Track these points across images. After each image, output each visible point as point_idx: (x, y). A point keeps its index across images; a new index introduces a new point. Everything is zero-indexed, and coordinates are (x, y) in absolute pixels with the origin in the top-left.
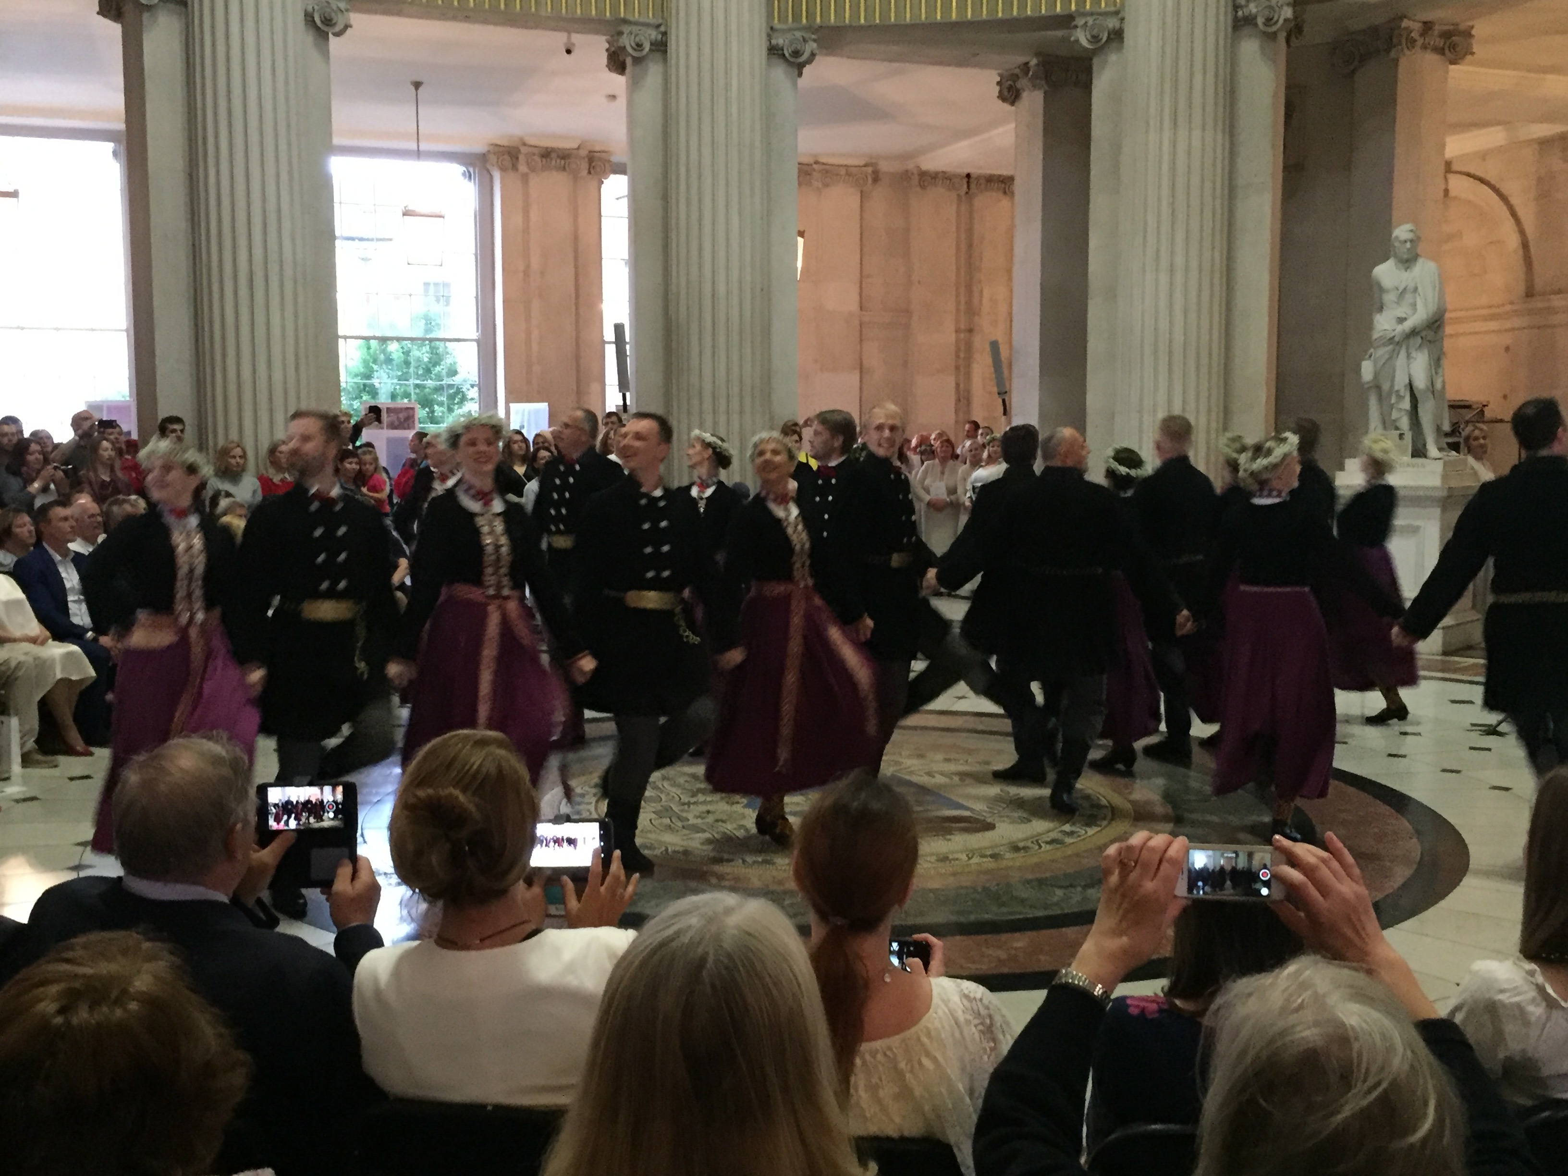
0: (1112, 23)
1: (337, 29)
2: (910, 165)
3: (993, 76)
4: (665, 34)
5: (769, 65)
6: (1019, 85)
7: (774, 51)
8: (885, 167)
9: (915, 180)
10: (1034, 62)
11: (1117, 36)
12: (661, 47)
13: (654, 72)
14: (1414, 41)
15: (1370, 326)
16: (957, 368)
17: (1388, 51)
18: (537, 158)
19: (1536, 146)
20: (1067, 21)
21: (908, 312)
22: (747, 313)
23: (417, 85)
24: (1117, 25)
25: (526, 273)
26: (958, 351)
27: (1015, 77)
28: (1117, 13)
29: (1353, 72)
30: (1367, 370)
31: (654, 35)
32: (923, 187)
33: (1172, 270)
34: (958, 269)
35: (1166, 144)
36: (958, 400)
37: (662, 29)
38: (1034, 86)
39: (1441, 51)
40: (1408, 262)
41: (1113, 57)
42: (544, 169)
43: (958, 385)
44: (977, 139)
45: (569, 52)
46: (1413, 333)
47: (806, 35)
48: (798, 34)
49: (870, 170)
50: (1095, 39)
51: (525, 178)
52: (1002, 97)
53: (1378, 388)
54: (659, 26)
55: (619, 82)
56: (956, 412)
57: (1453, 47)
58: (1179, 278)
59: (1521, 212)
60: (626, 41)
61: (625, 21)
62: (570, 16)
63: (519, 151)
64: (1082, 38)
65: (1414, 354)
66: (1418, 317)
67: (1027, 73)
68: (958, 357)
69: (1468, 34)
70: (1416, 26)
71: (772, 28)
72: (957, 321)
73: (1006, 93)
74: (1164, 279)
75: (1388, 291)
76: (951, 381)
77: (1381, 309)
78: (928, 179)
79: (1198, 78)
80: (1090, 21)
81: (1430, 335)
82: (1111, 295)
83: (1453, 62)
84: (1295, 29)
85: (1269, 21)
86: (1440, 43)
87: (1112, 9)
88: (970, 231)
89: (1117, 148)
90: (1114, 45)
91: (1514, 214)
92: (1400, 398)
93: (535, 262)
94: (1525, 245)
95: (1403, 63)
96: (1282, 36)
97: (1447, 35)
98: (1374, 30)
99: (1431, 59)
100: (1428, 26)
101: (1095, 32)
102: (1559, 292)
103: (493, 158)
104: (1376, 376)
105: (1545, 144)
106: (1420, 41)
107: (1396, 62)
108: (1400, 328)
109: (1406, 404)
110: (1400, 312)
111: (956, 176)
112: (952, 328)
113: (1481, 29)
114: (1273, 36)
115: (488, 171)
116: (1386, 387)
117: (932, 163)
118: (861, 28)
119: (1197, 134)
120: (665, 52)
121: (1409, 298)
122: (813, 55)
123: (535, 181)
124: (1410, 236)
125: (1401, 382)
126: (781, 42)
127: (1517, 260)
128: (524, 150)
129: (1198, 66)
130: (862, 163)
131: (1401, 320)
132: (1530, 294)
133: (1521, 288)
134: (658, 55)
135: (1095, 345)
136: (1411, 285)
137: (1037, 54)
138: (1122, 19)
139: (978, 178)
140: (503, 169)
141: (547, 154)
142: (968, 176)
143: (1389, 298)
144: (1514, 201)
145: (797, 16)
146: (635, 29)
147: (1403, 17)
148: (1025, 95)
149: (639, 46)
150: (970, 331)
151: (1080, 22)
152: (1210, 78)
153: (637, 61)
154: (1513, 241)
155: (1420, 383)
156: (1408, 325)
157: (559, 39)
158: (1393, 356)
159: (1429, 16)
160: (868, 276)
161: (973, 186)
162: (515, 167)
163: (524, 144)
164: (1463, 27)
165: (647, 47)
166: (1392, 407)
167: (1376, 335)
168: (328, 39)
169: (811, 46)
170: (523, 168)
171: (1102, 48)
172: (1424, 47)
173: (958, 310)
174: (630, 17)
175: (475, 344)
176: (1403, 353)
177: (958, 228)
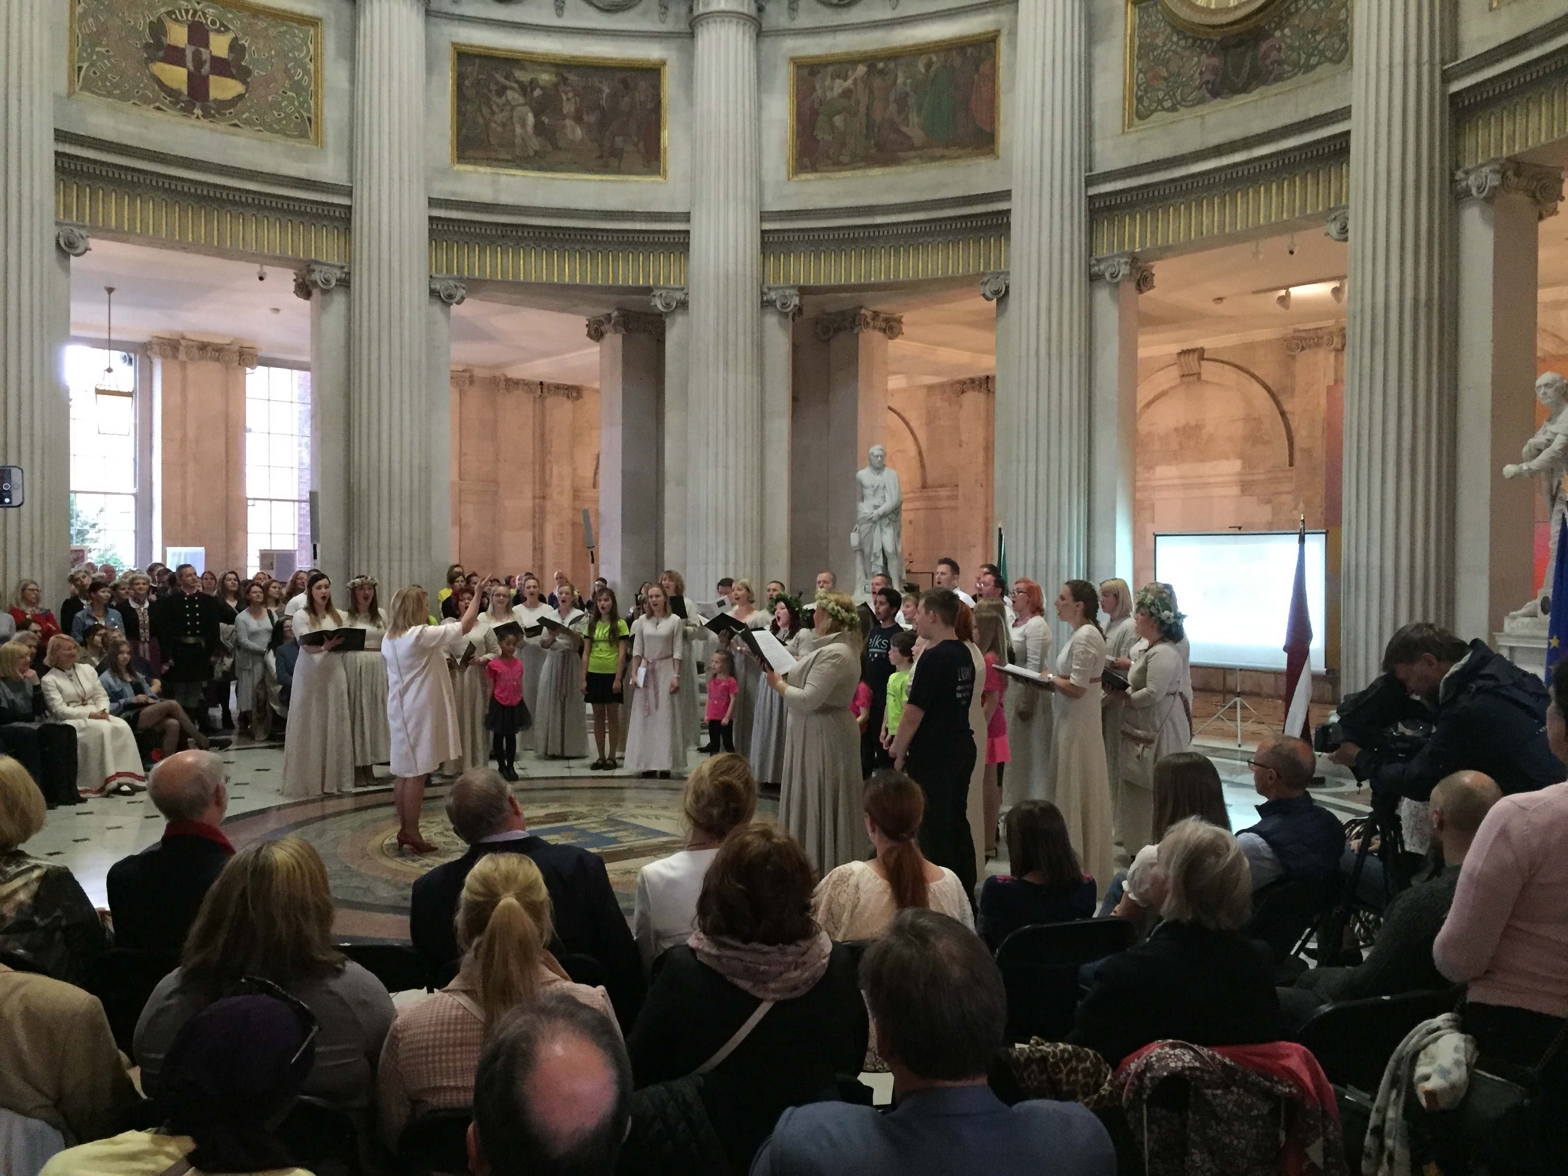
0: (679, 295)
1: (78, 251)
2: (497, 373)
3: (583, 321)
4: (349, 273)
5: (430, 303)
6: (603, 328)
7: (433, 293)
8: (478, 373)
9: (502, 385)
10: (615, 314)
11: (683, 305)
12: (345, 283)
13: (339, 301)
14: (868, 323)
15: (854, 512)
16: (534, 525)
17: (852, 329)
18: (195, 350)
19: (925, 391)
20: (648, 290)
21: (496, 482)
22: (416, 485)
23: (110, 290)
24: (683, 297)
25: (184, 440)
26: (534, 511)
27: (600, 323)
28: (682, 289)
29: (829, 339)
30: (854, 539)
31: (339, 274)
32: (507, 389)
33: (726, 467)
34: (534, 454)
35: (721, 380)
36: (535, 549)
37: (346, 270)
38: (616, 331)
39: (884, 331)
40: (879, 469)
41: (680, 319)
42: (202, 358)
43: (534, 538)
44: (555, 358)
45: (261, 279)
46: (884, 516)
47: (458, 284)
48: (452, 283)
49: (467, 375)
50: (668, 305)
51: (183, 365)
52: (589, 335)
53: (862, 551)
54: (342, 267)
55: (305, 305)
56: (534, 557)
57: (891, 328)
58: (731, 473)
59: (917, 432)
60: (317, 277)
61: (317, 262)
62: (271, 254)
63: (180, 344)
64: (659, 304)
65: (885, 529)
66: (886, 506)
67: (610, 322)
68: (534, 517)
69: (899, 321)
70: (869, 314)
71: (431, 277)
72: (534, 490)
73: (593, 332)
74: (721, 471)
75: (866, 488)
76: (529, 535)
77: (862, 499)
78: (512, 384)
79: (741, 339)
80: (664, 293)
81: (892, 516)
82: (682, 482)
83: (890, 338)
84: (799, 310)
85: (784, 305)
86: (884, 325)
87: (678, 286)
88: (543, 424)
89: (685, 383)
90: (679, 311)
91: (912, 432)
92: (877, 558)
93: (191, 434)
94: (920, 454)
95: (862, 337)
96: (791, 315)
97: (887, 320)
98: (842, 314)
99: (879, 335)
100: (876, 315)
101: (668, 301)
102: (942, 486)
103: (156, 348)
104: (861, 543)
105: (930, 388)
106: (871, 324)
107: (857, 335)
108: (876, 512)
109: (880, 562)
110: (876, 501)
111: (534, 383)
112: (531, 496)
113: (907, 317)
114: (786, 315)
115: (149, 357)
116: (867, 550)
117: (514, 373)
118: (498, 282)
119: (741, 376)
120: (348, 287)
121: (880, 493)
122: (463, 298)
123: (191, 368)
124: (881, 453)
125: (877, 548)
126: (438, 287)
127: (916, 464)
128: (183, 342)
129: (741, 330)
130: (461, 369)
131: (876, 507)
132: (924, 486)
133: (918, 483)
134: (341, 289)
135: (670, 516)
136: (882, 485)
137: (618, 309)
138: (687, 294)
139: (549, 386)
140: (164, 356)
141: (203, 347)
142: (541, 383)
143: (868, 492)
144: (913, 424)
145: (449, 269)
146: (325, 268)
147: (861, 307)
148: (608, 336)
149: (327, 281)
150: (544, 498)
151: (657, 292)
152: (749, 340)
153: (325, 292)
154: (913, 452)
155: (889, 549)
156: (881, 511)
157: (256, 267)
158: (871, 531)
159: (878, 308)
160: (466, 454)
161: (545, 391)
162: (175, 357)
163: (184, 338)
164: (897, 315)
165: (334, 282)
166: (871, 564)
167: (860, 516)
168: (69, 259)
169: (461, 292)
170: (182, 356)
171: (672, 312)
172: (874, 328)
173: (534, 482)
174: (319, 259)
175: (133, 498)
176: (878, 529)
177: (534, 423)
